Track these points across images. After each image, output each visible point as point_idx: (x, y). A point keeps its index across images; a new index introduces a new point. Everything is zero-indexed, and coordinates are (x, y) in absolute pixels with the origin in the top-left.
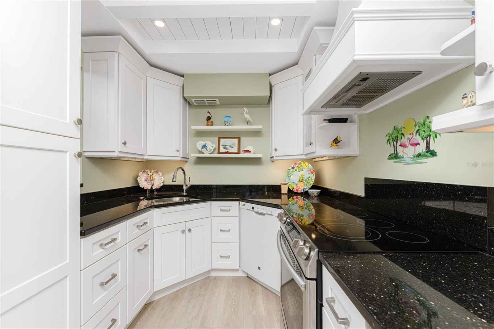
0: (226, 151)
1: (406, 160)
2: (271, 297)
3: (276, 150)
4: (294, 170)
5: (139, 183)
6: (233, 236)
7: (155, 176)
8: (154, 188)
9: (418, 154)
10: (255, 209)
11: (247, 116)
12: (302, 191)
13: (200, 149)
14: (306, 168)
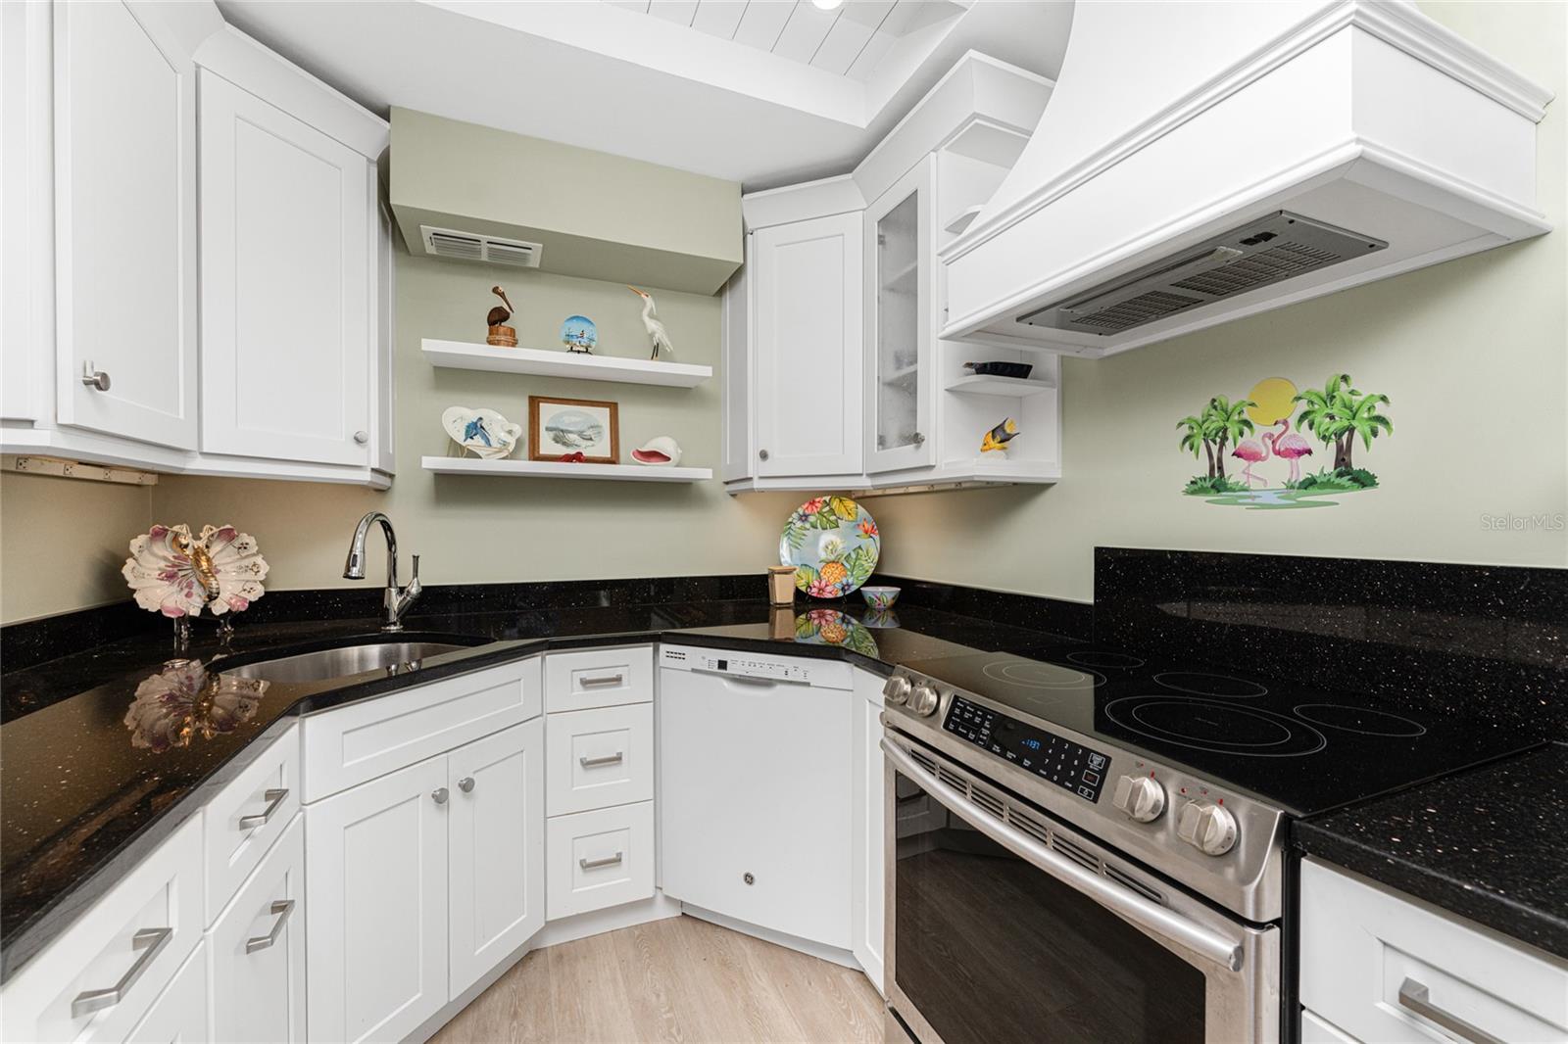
0: (572, 451)
1: (1259, 497)
2: (798, 971)
3: (764, 455)
4: (808, 525)
5: (134, 591)
6: (633, 780)
7: (221, 555)
8: (219, 608)
9: (1307, 479)
10: (731, 669)
11: (652, 325)
12: (840, 594)
13: (459, 437)
14: (846, 517)
